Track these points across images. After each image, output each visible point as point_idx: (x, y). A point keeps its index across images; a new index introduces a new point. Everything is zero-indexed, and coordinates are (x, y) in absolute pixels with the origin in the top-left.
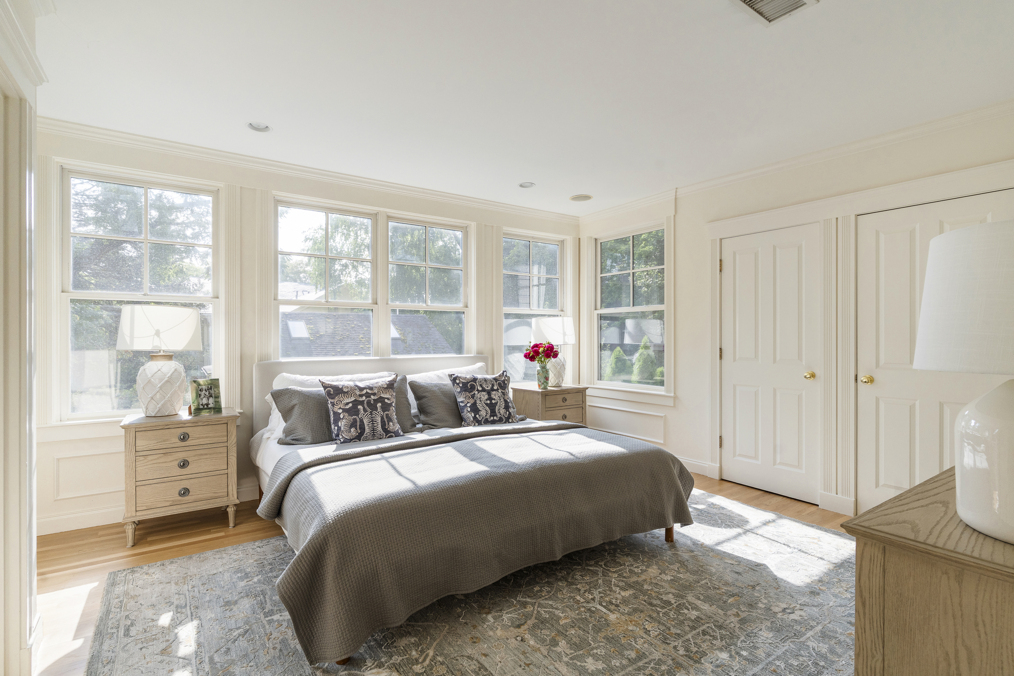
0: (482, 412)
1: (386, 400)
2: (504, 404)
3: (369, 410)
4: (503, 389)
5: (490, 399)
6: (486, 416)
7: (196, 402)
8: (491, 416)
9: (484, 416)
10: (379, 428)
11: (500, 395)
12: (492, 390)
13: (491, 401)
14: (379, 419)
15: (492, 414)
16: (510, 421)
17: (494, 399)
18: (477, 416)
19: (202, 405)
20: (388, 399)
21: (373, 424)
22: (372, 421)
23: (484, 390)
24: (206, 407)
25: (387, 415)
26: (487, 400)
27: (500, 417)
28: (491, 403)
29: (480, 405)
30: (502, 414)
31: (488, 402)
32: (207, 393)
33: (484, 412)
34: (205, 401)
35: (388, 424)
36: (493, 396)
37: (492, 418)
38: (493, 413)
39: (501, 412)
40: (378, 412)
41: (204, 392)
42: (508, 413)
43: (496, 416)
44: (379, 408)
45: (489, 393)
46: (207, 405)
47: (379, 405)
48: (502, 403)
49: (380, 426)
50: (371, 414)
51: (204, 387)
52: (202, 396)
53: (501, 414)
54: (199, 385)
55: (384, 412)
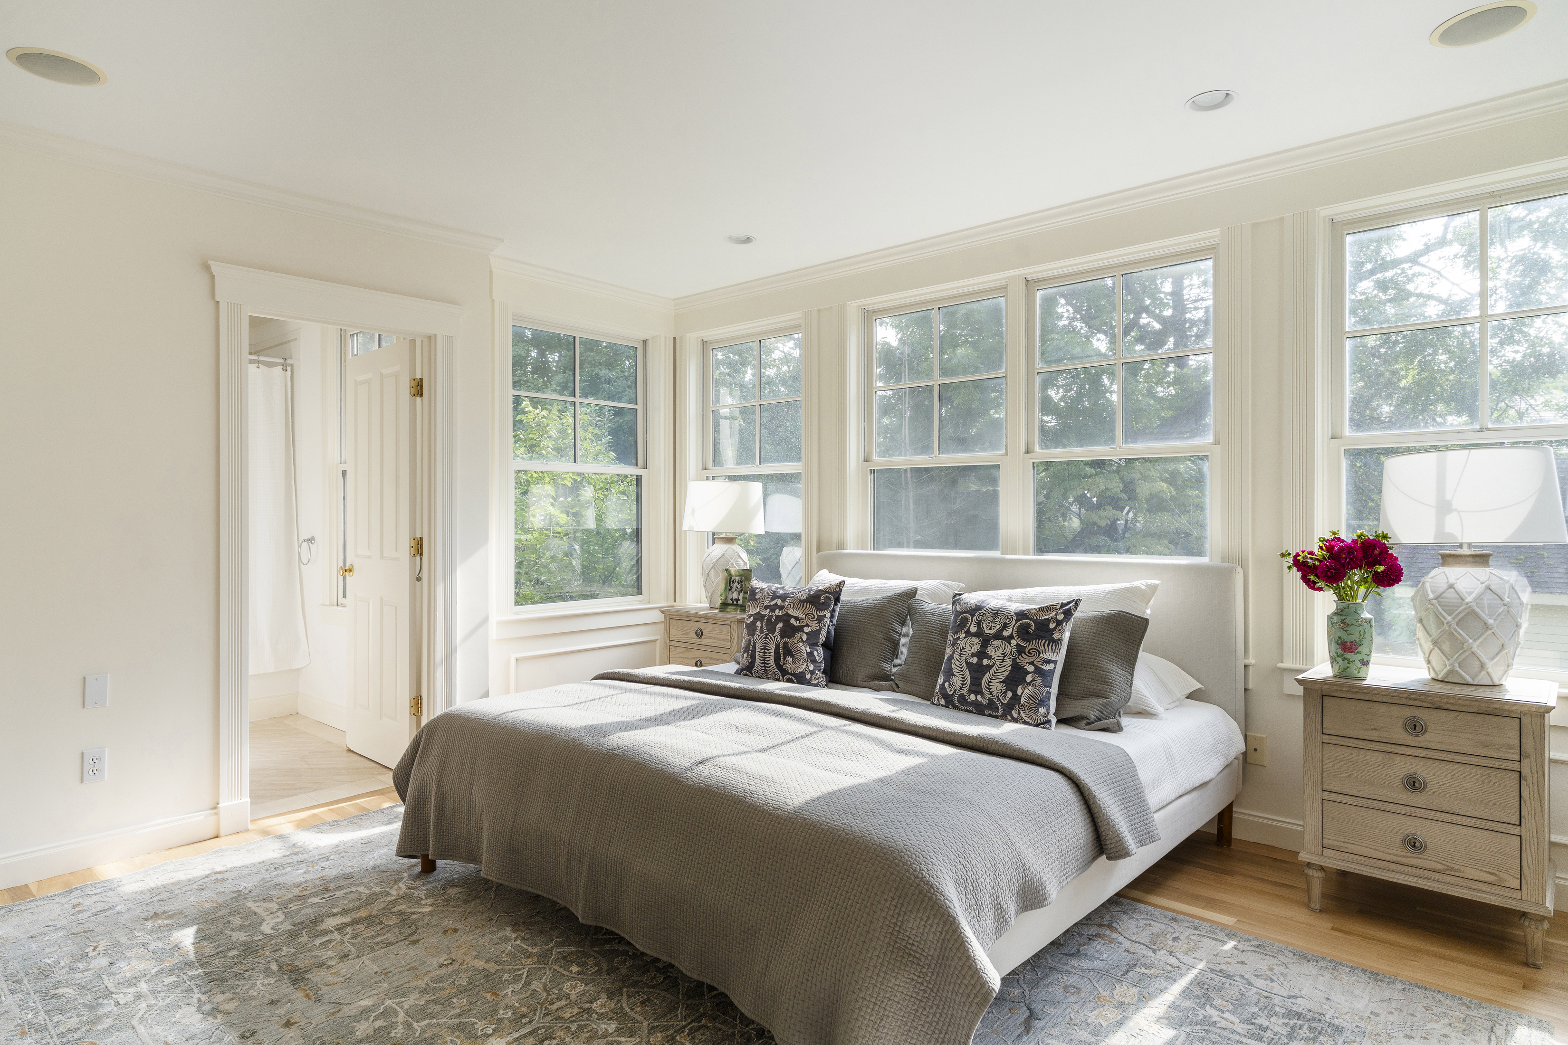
0: (955, 679)
1: (793, 621)
2: (1006, 674)
3: (765, 631)
4: (1024, 640)
5: (982, 654)
6: (961, 688)
7: (723, 595)
8: (971, 691)
9: (958, 688)
10: (772, 662)
11: (1008, 651)
12: (998, 636)
13: (980, 659)
14: (772, 648)
15: (974, 688)
16: (1015, 714)
17: (990, 658)
18: (947, 684)
19: (732, 599)
20: (797, 619)
21: (765, 652)
22: (765, 648)
23: (978, 634)
24: (735, 602)
25: (786, 643)
26: (973, 655)
27: (990, 700)
28: (979, 664)
29: (957, 663)
30: (995, 693)
31: (975, 660)
32: (739, 586)
33: (959, 681)
34: (735, 596)
35: (785, 658)
36: (991, 650)
37: (973, 697)
38: (976, 687)
39: (993, 688)
40: (774, 637)
41: (736, 584)
42: (1010, 694)
43: (982, 694)
44: (777, 630)
45: (986, 641)
46: (737, 600)
47: (780, 625)
48: (1002, 669)
49: (772, 658)
50: (766, 638)
51: (737, 578)
52: (733, 590)
53: (991, 693)
54: (730, 574)
55: (782, 637)
